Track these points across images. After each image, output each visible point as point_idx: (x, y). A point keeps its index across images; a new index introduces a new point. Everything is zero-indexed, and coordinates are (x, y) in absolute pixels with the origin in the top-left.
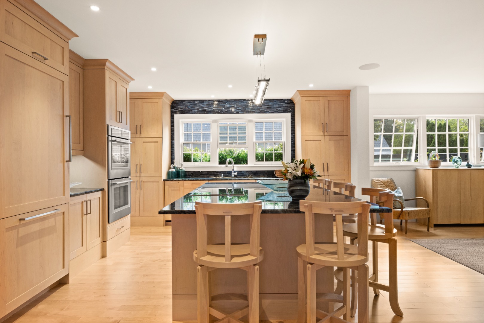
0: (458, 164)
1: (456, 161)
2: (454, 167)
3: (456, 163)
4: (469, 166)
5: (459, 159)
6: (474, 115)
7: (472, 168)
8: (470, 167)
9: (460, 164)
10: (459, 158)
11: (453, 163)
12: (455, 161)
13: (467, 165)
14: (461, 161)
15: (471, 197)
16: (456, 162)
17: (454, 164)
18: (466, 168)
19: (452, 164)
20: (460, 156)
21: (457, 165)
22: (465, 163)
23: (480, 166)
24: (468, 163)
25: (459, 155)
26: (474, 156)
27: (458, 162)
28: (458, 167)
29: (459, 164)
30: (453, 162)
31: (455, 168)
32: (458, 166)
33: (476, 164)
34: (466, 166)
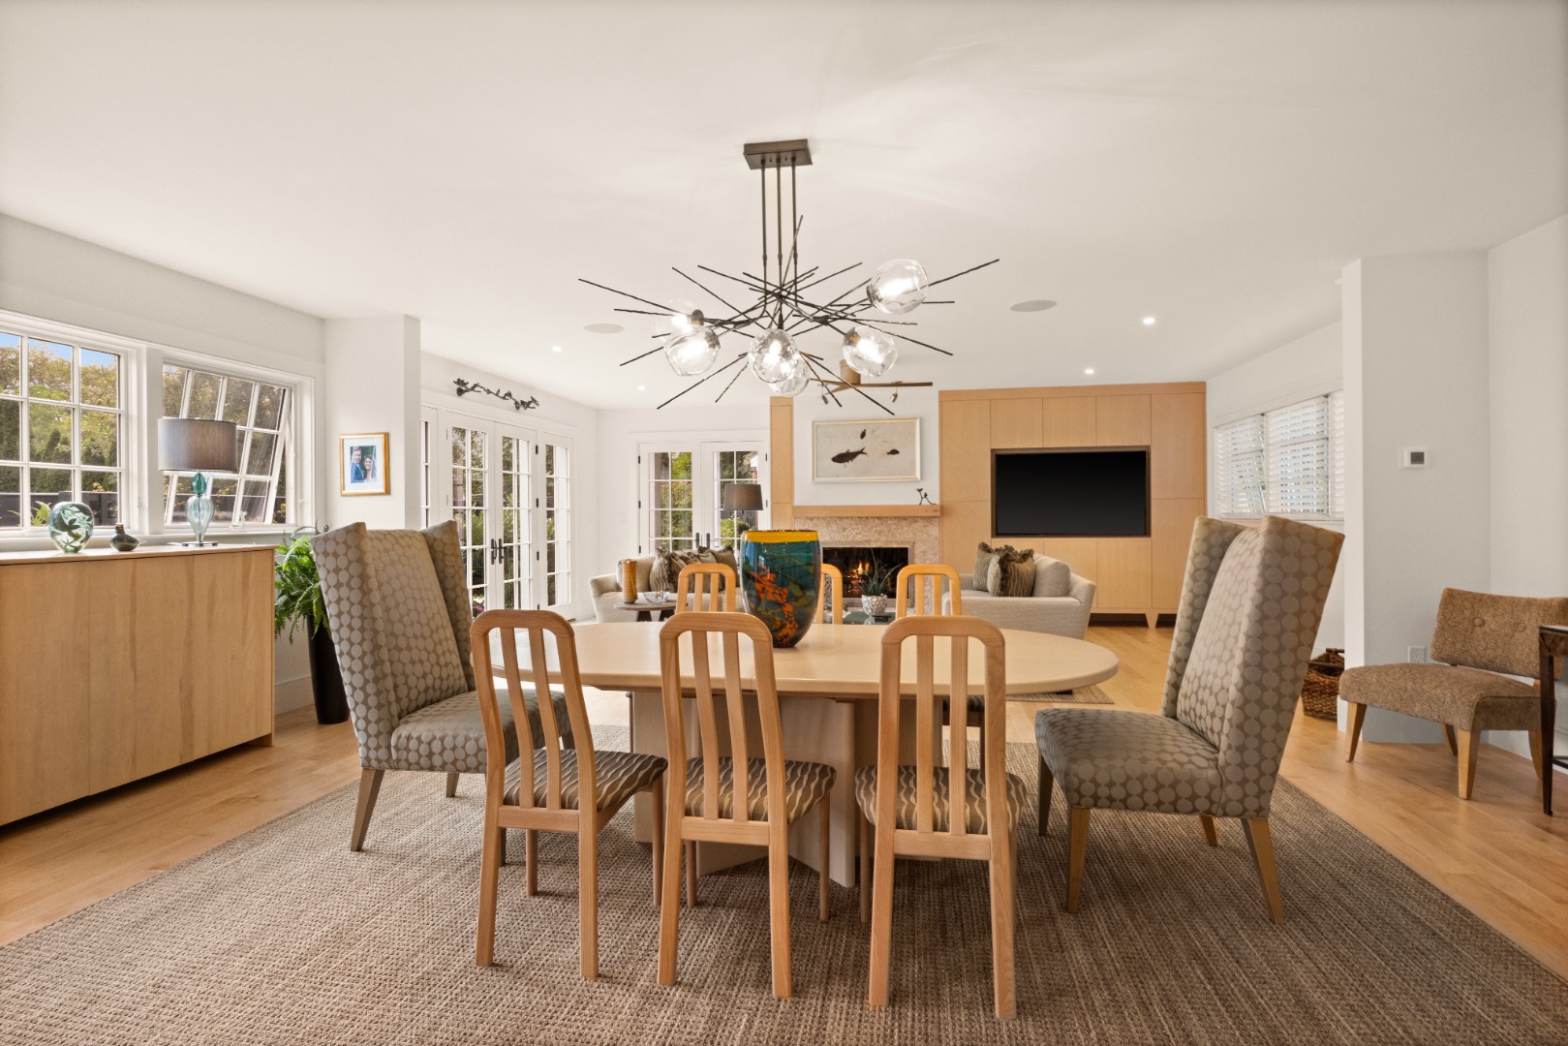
0: (76, 537)
1: (67, 522)
2: (55, 549)
3: (65, 534)
4: (124, 542)
5: (81, 515)
6: (143, 346)
7: (138, 550)
8: (129, 549)
9: (88, 537)
10: (82, 509)
11: (53, 534)
12: (63, 523)
13: (115, 540)
14: (92, 522)
15: (135, 672)
16: (69, 527)
17: (58, 538)
18: (113, 551)
19: (49, 533)
20: (84, 500)
21: (71, 539)
22: (107, 532)
23: (164, 542)
24: (120, 530)
25: (78, 499)
26: (140, 506)
27: (77, 527)
28: (76, 550)
29: (84, 536)
30: (54, 529)
31: (59, 553)
32: (77, 544)
33: (147, 533)
34: (111, 545)
